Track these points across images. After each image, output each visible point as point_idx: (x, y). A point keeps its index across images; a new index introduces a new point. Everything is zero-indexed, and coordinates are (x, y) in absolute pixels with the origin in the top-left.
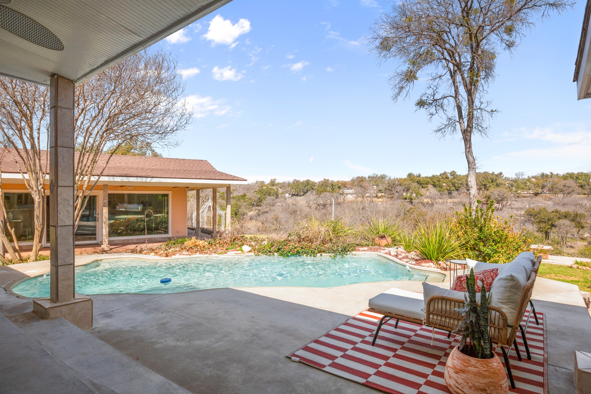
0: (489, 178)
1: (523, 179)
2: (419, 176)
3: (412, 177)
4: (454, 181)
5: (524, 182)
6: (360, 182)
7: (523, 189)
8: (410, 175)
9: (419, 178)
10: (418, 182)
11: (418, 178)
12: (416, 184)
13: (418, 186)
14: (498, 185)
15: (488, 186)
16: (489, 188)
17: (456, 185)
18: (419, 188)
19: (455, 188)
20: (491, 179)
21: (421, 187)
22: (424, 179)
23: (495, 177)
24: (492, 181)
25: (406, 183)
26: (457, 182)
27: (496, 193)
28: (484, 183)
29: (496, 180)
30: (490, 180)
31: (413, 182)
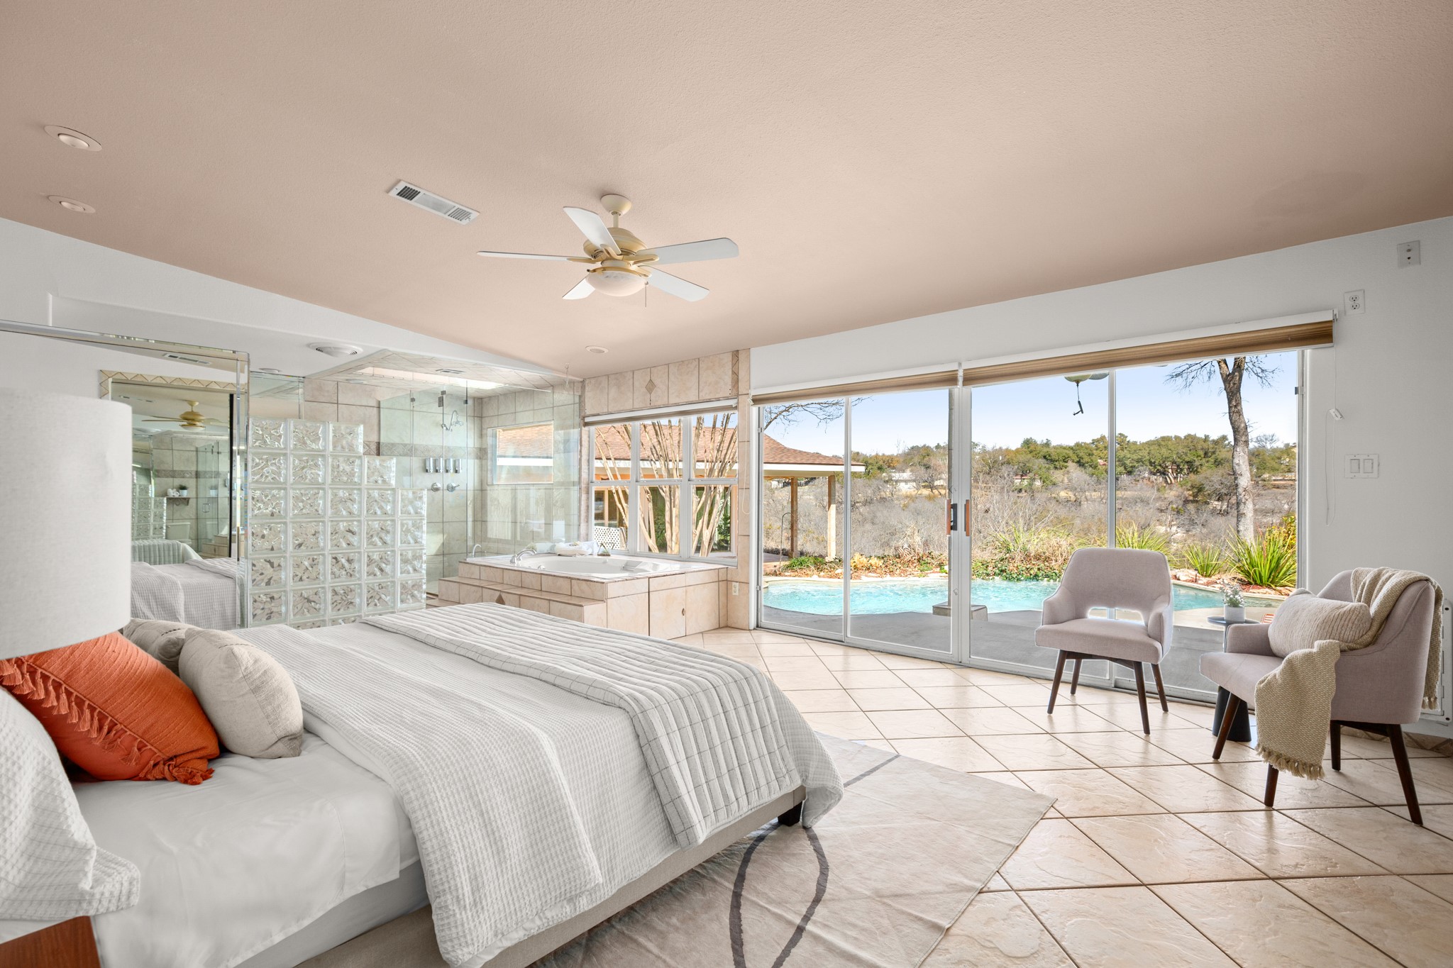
0: (1200, 447)
1: (1274, 450)
2: (1047, 444)
3: (1032, 448)
4: (1121, 454)
5: (1277, 455)
6: (924, 457)
7: (1274, 470)
8: (1028, 443)
9: (1048, 449)
10: (1045, 457)
11: (1045, 450)
12: (1042, 461)
13: (1047, 466)
14: (1218, 463)
15: (1197, 463)
16: (1199, 470)
17: (1128, 462)
18: (1049, 469)
19: (1125, 469)
20: (1202, 449)
21: (1052, 466)
22: (1058, 451)
23: (1211, 446)
24: (1206, 454)
25: (1022, 458)
26: (1129, 456)
27: (1216, 478)
28: (1187, 459)
29: (1214, 453)
30: (1201, 453)
31: (1036, 457)
